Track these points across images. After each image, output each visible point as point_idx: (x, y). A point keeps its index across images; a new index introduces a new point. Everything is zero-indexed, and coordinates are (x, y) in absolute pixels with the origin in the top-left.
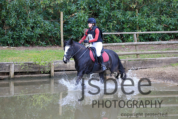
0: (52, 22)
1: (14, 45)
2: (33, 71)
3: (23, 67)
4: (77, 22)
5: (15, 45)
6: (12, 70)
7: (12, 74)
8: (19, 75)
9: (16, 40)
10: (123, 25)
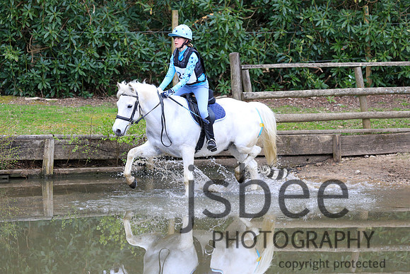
0: (149, 35)
1: (52, 95)
2: (103, 157)
3: (77, 147)
4: (214, 38)
5: (56, 93)
6: (49, 155)
7: (48, 164)
8: (65, 167)
9: (60, 82)
10: (330, 46)
